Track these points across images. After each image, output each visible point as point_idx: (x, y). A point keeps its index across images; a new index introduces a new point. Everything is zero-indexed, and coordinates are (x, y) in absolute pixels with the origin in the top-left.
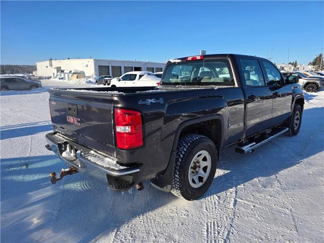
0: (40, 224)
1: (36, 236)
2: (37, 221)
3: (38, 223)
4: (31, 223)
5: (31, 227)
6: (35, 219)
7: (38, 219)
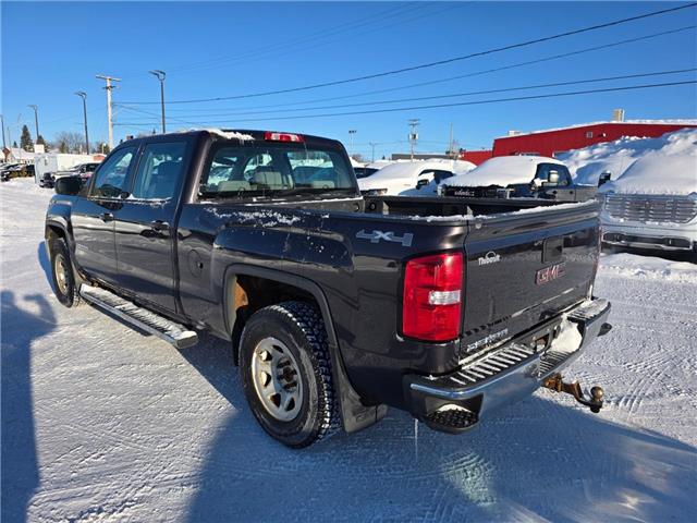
0: (632, 491)
1: (660, 485)
2: (629, 499)
3: (633, 496)
4: (641, 506)
5: (651, 500)
6: (628, 506)
7: (625, 501)
